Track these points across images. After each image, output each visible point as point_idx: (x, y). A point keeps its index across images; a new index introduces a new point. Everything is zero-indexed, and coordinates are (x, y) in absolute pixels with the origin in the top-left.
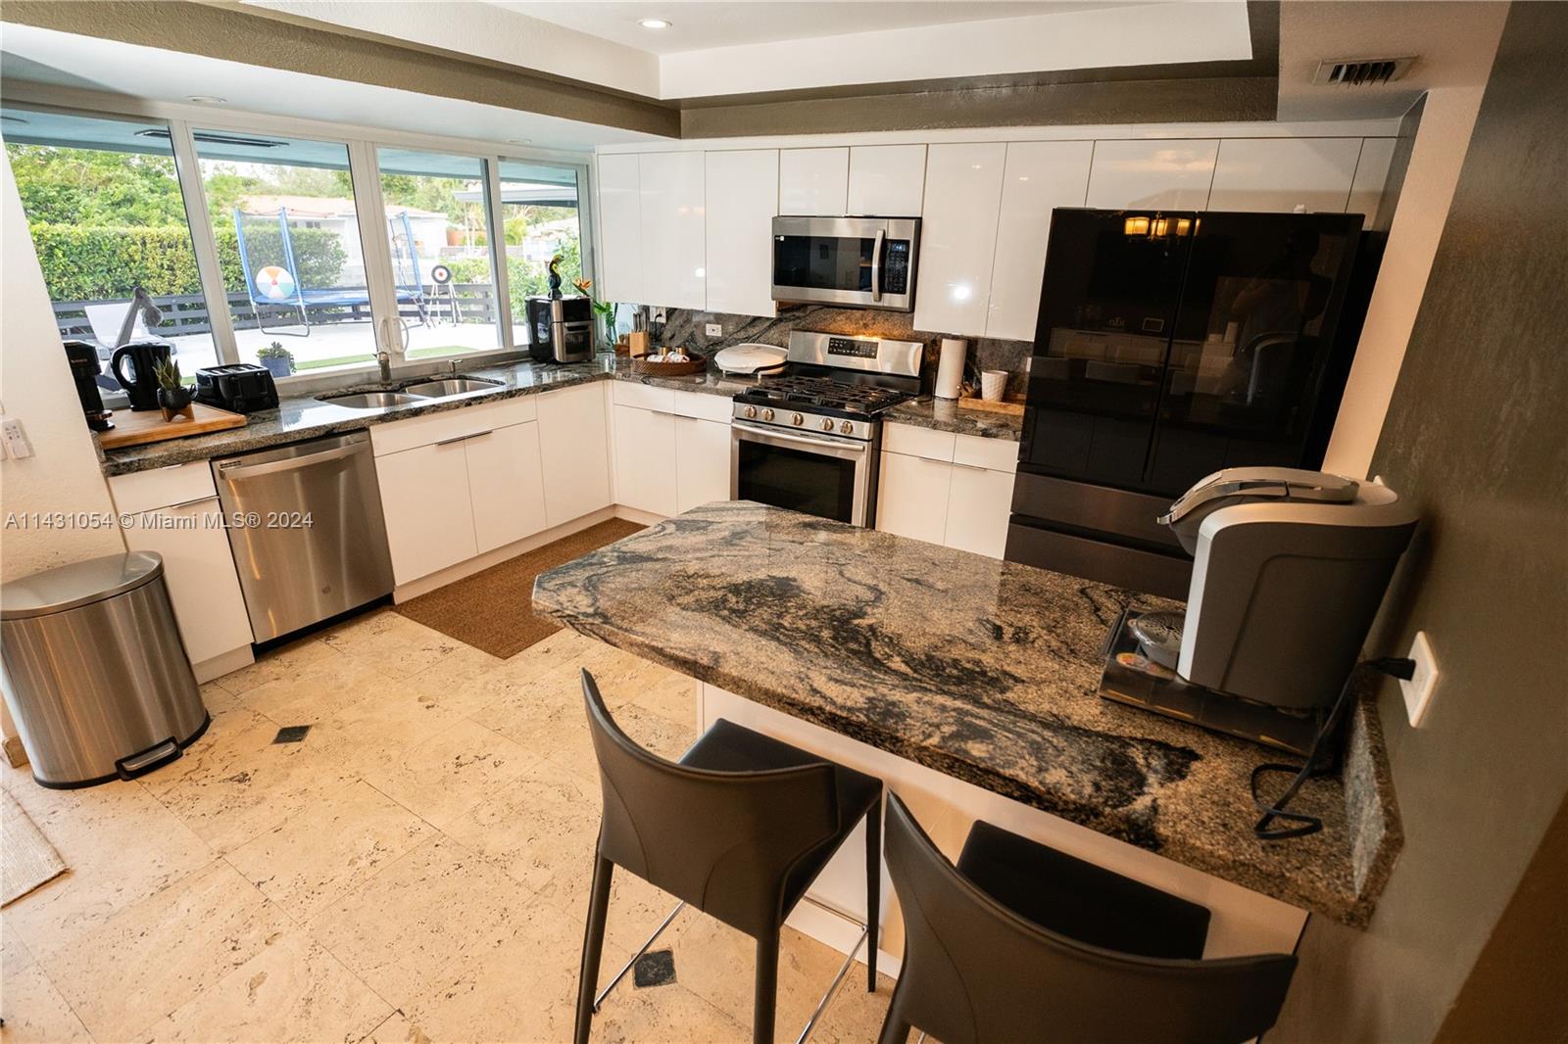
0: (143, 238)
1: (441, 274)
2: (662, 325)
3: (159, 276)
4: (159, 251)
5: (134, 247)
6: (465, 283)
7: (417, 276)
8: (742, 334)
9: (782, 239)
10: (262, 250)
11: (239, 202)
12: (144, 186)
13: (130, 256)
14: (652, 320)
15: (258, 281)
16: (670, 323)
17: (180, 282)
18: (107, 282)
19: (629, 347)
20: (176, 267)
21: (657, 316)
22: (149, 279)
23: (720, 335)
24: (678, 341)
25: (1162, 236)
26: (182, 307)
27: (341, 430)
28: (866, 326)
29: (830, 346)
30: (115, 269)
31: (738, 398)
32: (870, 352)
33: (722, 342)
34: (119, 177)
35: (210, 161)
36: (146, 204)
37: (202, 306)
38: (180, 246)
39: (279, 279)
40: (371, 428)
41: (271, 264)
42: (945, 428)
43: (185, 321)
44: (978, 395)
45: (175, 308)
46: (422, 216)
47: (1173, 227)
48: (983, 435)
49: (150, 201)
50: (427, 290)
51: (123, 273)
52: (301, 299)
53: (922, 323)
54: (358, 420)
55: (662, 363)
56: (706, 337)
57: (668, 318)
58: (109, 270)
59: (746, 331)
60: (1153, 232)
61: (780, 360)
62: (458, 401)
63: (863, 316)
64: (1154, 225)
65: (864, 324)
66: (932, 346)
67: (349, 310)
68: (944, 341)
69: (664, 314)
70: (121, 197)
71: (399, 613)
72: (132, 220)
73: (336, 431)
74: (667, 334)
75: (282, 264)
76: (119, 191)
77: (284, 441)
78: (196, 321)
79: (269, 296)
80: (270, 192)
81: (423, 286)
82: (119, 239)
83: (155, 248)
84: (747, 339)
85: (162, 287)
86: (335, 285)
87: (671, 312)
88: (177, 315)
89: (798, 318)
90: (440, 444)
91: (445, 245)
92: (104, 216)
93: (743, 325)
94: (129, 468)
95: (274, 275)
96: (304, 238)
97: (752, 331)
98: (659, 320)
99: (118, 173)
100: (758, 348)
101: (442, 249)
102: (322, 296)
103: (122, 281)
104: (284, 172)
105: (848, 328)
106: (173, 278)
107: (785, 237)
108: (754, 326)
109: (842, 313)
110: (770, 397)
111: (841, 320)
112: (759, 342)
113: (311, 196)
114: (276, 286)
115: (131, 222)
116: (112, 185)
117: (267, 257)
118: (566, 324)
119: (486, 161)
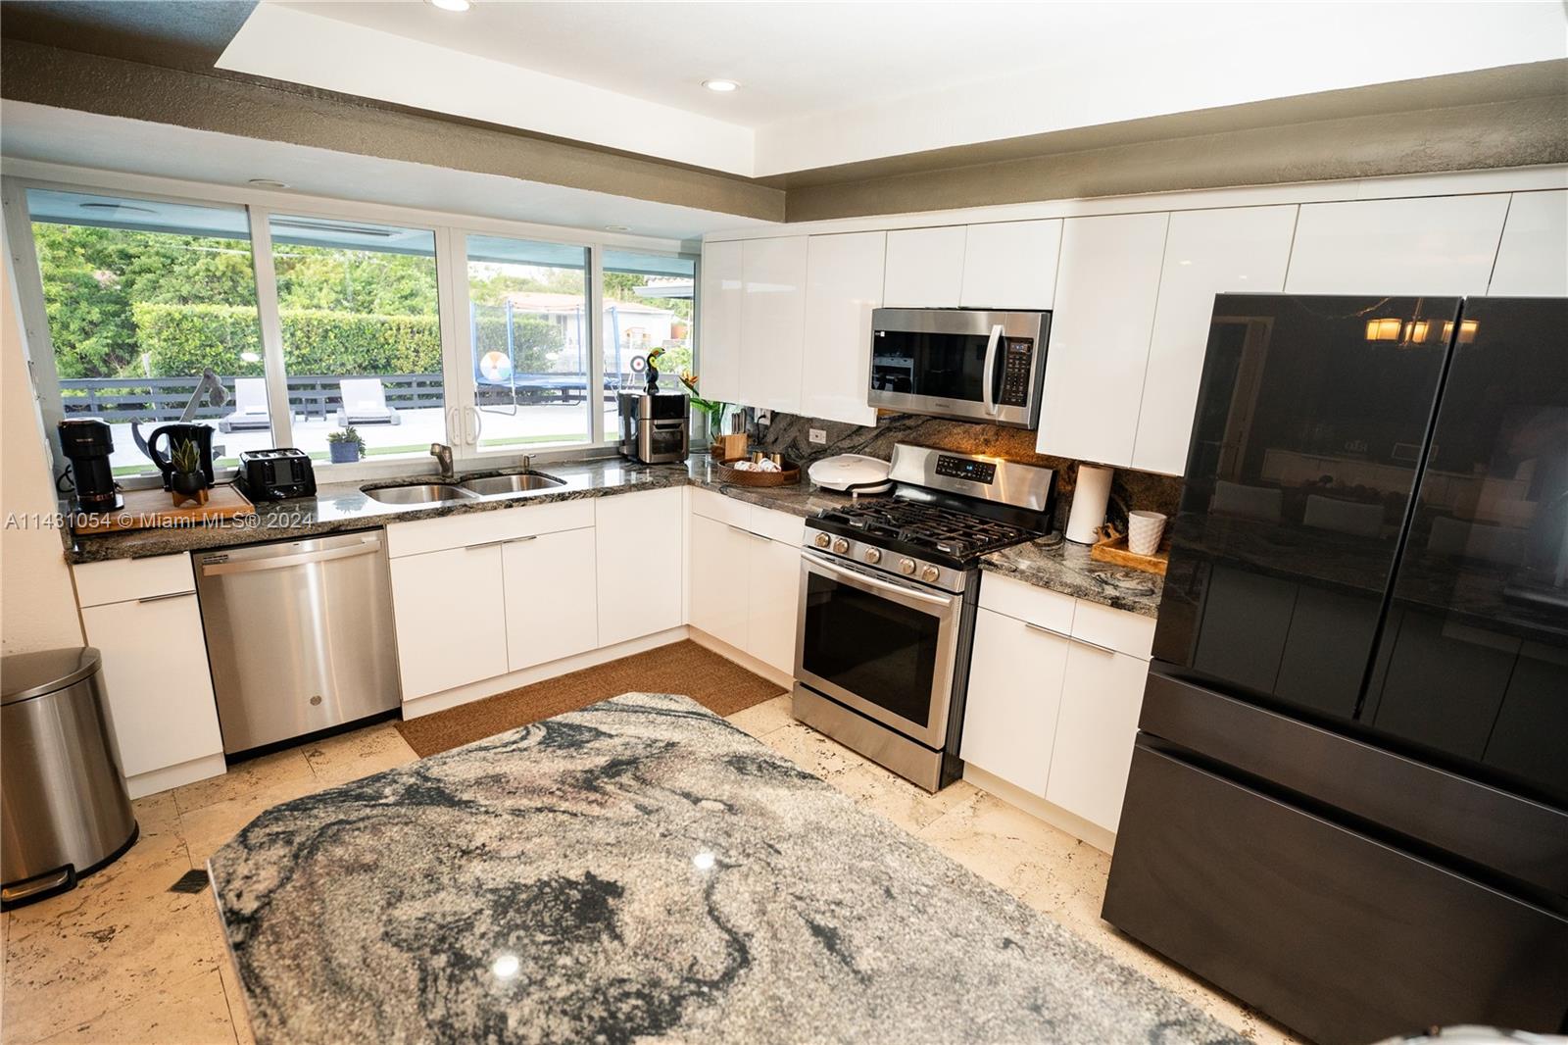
0: (398, 325)
1: (639, 364)
2: (766, 427)
3: (407, 357)
4: (409, 336)
5: (389, 332)
6: (668, 373)
7: (617, 365)
8: (847, 444)
9: (883, 334)
10: (493, 337)
11: (501, 297)
12: (426, 282)
13: (386, 339)
14: (756, 421)
15: (482, 364)
16: (774, 425)
17: (422, 363)
18: (365, 361)
19: (724, 450)
20: (420, 350)
21: (761, 417)
22: (398, 359)
23: (823, 442)
24: (780, 447)
25: (1419, 344)
26: (421, 384)
27: (349, 528)
28: (987, 442)
29: (938, 465)
30: (373, 350)
31: (812, 522)
32: (985, 473)
33: (826, 450)
34: (409, 275)
35: (481, 263)
36: (426, 298)
37: (439, 384)
38: (427, 333)
39: (499, 364)
40: (388, 526)
41: (498, 350)
42: (1061, 589)
43: (420, 396)
44: (1123, 543)
45: (414, 385)
46: (652, 312)
47: (1435, 333)
48: (1112, 605)
49: (428, 295)
50: (625, 377)
51: (378, 353)
52: (512, 381)
53: (1047, 444)
54: (371, 518)
55: (746, 472)
56: (809, 443)
57: (772, 421)
58: (368, 351)
59: (852, 440)
60: (1407, 338)
61: (882, 478)
62: (496, 502)
63: (984, 430)
64: (1409, 328)
65: (985, 440)
66: (1063, 474)
67: (559, 393)
68: (1081, 468)
69: (769, 415)
70: (409, 292)
71: (400, 732)
72: (413, 310)
73: (343, 528)
74: (770, 438)
75: (506, 351)
76: (406, 287)
77: (279, 536)
78: (428, 396)
79: (490, 378)
80: (539, 290)
81: (623, 375)
82: (379, 325)
83: (407, 333)
84: (852, 449)
85: (407, 366)
86: (550, 371)
87: (774, 415)
88: (415, 390)
89: (910, 428)
90: (469, 548)
91: (669, 338)
92: (392, 307)
93: (849, 432)
94: (95, 557)
95: (496, 359)
96: (529, 327)
97: (858, 440)
98: (762, 421)
99: (410, 272)
100: (860, 460)
101: (664, 341)
102: (533, 379)
103: (376, 360)
104: (553, 274)
105: (966, 444)
106: (417, 359)
107: (886, 332)
108: (860, 435)
109: (960, 426)
110: (851, 523)
111: (959, 434)
112: (865, 454)
113: (571, 294)
114: (496, 371)
115: (413, 312)
116: (403, 282)
117: (496, 344)
118: (656, 422)
119: (590, 250)
